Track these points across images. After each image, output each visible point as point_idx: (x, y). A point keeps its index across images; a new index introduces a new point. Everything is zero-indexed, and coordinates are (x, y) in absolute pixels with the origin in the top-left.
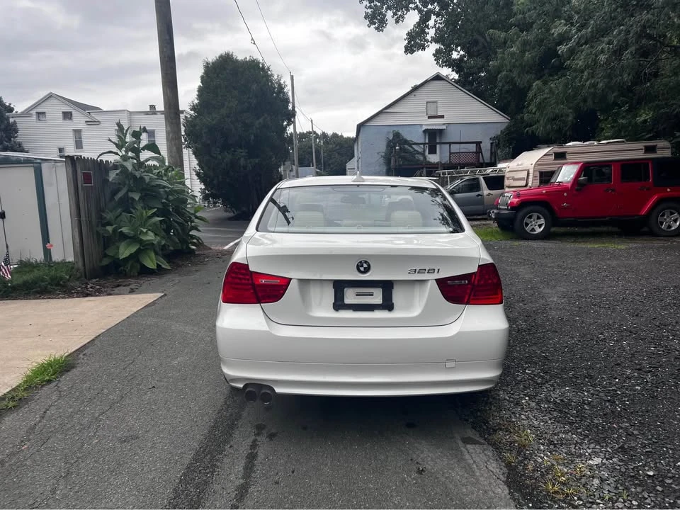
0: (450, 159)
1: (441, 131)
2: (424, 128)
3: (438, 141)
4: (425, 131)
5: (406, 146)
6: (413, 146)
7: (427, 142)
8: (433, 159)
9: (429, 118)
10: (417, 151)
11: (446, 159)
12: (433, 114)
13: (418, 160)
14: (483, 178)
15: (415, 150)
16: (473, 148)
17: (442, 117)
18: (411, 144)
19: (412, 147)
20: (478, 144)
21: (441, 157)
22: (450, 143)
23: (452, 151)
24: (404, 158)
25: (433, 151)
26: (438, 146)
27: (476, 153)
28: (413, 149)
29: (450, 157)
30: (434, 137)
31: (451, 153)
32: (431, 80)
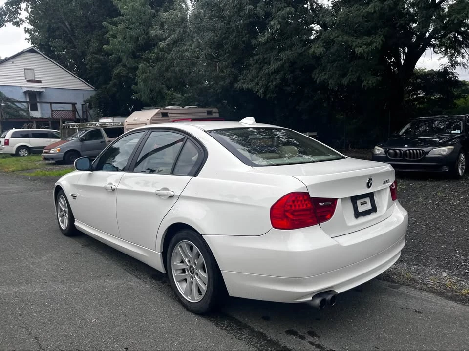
0: (52, 115)
1: (40, 93)
2: (25, 89)
3: (38, 101)
4: (26, 92)
5: (9, 103)
6: (16, 103)
7: (28, 101)
8: (36, 114)
9: (28, 81)
10: (21, 108)
11: (48, 115)
12: (31, 79)
13: (22, 115)
14: (104, 129)
15: (18, 107)
16: (69, 107)
17: (40, 82)
18: (13, 102)
19: (14, 104)
20: (74, 105)
21: (42, 113)
22: (51, 103)
23: (53, 109)
24: (8, 113)
25: (34, 108)
26: (38, 105)
27: (73, 111)
28: (16, 106)
29: (52, 113)
30: (34, 97)
31: (52, 111)
32: (27, 51)
